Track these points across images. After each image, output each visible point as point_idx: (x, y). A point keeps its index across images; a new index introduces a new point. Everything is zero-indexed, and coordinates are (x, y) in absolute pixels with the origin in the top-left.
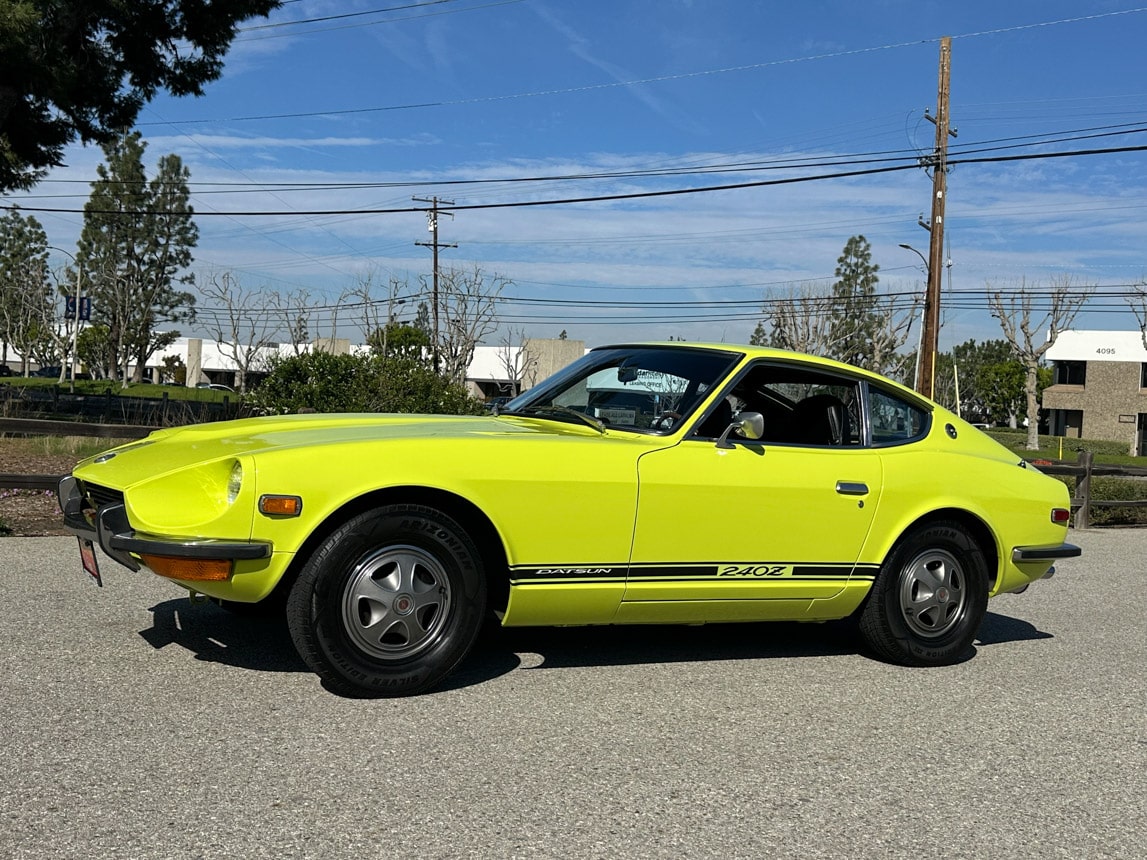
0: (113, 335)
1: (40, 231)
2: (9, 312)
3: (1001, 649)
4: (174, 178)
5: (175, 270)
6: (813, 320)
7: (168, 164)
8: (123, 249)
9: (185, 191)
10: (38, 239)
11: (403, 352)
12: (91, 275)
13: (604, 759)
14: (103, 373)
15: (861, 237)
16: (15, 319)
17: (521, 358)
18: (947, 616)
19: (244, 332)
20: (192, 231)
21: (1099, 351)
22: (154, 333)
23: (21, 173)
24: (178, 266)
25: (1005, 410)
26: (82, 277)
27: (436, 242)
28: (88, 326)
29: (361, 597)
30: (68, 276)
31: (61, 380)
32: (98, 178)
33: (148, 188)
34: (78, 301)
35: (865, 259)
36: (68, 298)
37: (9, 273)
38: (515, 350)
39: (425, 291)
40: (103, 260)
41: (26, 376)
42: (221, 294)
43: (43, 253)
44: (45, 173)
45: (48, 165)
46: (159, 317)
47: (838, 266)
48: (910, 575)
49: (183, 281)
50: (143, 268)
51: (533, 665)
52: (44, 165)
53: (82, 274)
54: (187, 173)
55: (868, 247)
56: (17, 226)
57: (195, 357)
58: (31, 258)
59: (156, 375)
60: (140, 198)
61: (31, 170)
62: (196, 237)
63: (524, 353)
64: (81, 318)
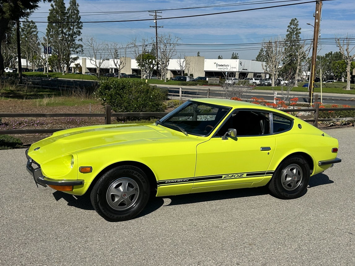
0: (59, 58)
1: (35, 25)
2: (27, 52)
3: (315, 189)
4: (74, 7)
5: (76, 37)
6: (278, 49)
7: (72, 3)
8: (60, 31)
9: (78, 11)
10: (35, 28)
11: (147, 62)
12: (51, 39)
13: (181, 248)
14: (57, 70)
15: (295, 19)
16: (29, 53)
17: (184, 63)
18: (296, 184)
19: (98, 56)
20: (81, 24)
22: (71, 57)
23: (26, 12)
24: (77, 36)
25: (340, 76)
26: (48, 40)
27: (156, 26)
28: (51, 55)
29: (112, 193)
30: (44, 40)
31: (44, 73)
32: (51, 8)
33: (66, 11)
34: (47, 48)
35: (297, 26)
36: (44, 47)
37: (26, 39)
38: (182, 60)
39: (153, 42)
40: (54, 34)
41: (34, 71)
42: (91, 45)
43: (36, 32)
44: (33, 12)
45: (34, 9)
46: (72, 52)
47: (288, 28)
48: (285, 172)
49: (79, 40)
50: (66, 37)
51: (168, 204)
52: (32, 9)
53: (48, 39)
54: (78, 5)
55: (298, 22)
57: (84, 63)
58: (33, 34)
59: (73, 69)
60: (64, 14)
61: (28, 11)
62: (82, 26)
63: (185, 61)
64: (49, 53)
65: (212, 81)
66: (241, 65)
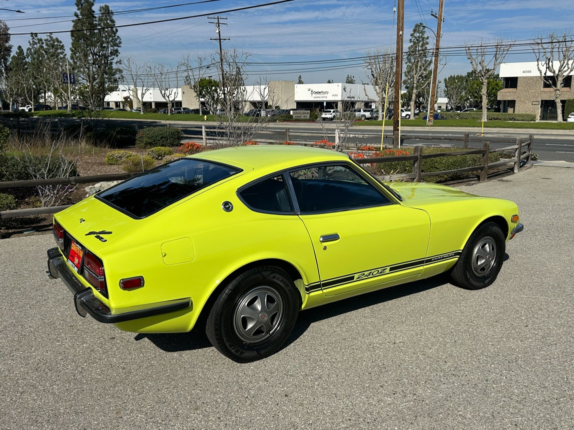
1: (61, 44)
4: (108, 16)
5: (113, 59)
7: (104, 9)
9: (113, 21)
10: (61, 48)
15: (420, 23)
17: (266, 90)
20: (118, 40)
21: (524, 72)
24: (114, 56)
27: (220, 38)
32: (75, 18)
33: (96, 22)
34: (68, 75)
35: (423, 34)
38: (263, 87)
42: (129, 68)
47: (411, 38)
49: (117, 63)
54: (112, 13)
55: (424, 28)
56: (51, 42)
58: (59, 57)
59: (122, 105)
60: (92, 27)
62: (120, 43)
63: (267, 88)
64: (71, 83)
65: (299, 115)
66: (345, 91)
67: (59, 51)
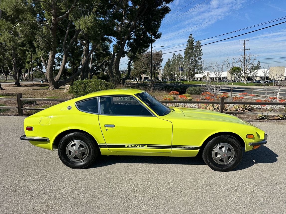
1: (182, 57)
4: (198, 45)
7: (197, 42)
9: (200, 47)
27: (245, 49)
32: (186, 47)
34: (181, 68)
38: (266, 70)
49: (200, 62)
54: (200, 43)
62: (202, 55)
63: (269, 70)
64: (181, 71)
67: (181, 59)
